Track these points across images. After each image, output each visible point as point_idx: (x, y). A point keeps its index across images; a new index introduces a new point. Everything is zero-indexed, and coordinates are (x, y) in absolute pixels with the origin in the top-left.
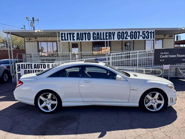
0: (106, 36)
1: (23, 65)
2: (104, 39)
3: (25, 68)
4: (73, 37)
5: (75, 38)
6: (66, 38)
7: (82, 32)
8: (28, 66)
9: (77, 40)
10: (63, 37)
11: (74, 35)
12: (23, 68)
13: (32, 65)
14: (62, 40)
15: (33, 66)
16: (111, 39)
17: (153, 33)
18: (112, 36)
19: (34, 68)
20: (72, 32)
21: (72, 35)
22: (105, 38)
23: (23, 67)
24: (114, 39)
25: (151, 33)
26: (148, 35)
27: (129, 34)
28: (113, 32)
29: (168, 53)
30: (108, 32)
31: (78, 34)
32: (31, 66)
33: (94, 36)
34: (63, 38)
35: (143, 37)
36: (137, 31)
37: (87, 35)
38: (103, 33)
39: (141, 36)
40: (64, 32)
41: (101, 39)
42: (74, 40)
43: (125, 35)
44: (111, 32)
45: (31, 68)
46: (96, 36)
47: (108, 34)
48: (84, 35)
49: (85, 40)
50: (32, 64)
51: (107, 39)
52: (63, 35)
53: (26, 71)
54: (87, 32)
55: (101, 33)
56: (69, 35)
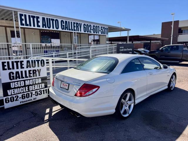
0: (74, 27)
1: (6, 64)
2: (72, 30)
3: (9, 69)
4: (38, 22)
5: (41, 24)
6: (28, 23)
7: (48, 18)
8: (15, 64)
9: (43, 27)
10: (23, 20)
11: (39, 20)
12: (6, 69)
13: (23, 63)
14: (22, 24)
15: (25, 63)
16: (79, 31)
17: (107, 29)
18: (79, 27)
19: (27, 67)
20: (36, 16)
21: (35, 19)
22: (73, 28)
23: (6, 67)
24: (81, 31)
25: (106, 29)
26: (104, 30)
27: (92, 28)
28: (80, 23)
29: (123, 47)
30: (76, 22)
31: (43, 19)
32: (22, 65)
33: (63, 24)
34: (24, 22)
35: (101, 32)
36: (97, 26)
37: (54, 22)
38: (71, 22)
39: (100, 31)
40: (24, 14)
41: (70, 30)
42: (38, 26)
43: (90, 28)
44: (79, 23)
45: (22, 68)
46: (64, 24)
47: (75, 25)
48: (51, 21)
49: (53, 28)
50: (23, 61)
51: (75, 30)
52: (23, 17)
53: (13, 73)
54: (55, 19)
55: (69, 22)
56: (32, 19)
